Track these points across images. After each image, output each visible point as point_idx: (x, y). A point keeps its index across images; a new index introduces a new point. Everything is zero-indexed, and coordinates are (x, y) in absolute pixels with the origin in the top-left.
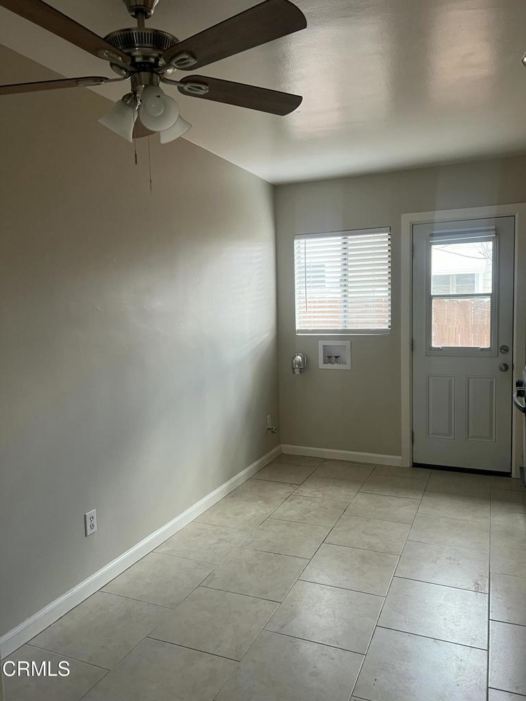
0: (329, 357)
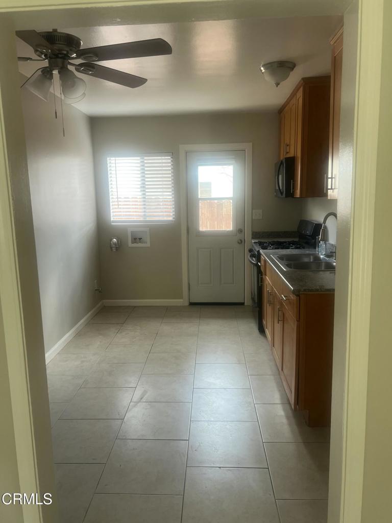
0: (135, 239)
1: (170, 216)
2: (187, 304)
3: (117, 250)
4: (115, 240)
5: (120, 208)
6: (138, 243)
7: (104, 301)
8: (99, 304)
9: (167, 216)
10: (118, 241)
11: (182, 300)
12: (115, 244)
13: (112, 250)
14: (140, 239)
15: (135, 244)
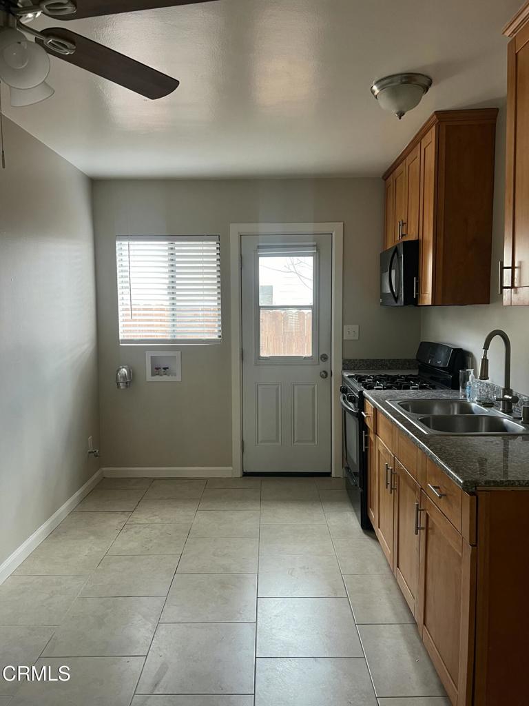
0: (157, 369)
1: (213, 333)
2: (239, 474)
3: (127, 386)
4: (124, 370)
5: (135, 320)
6: (161, 375)
7: (104, 469)
8: (95, 476)
9: (209, 332)
10: (129, 372)
11: (231, 468)
12: (124, 377)
13: (119, 387)
14: (165, 369)
15: (157, 377)
